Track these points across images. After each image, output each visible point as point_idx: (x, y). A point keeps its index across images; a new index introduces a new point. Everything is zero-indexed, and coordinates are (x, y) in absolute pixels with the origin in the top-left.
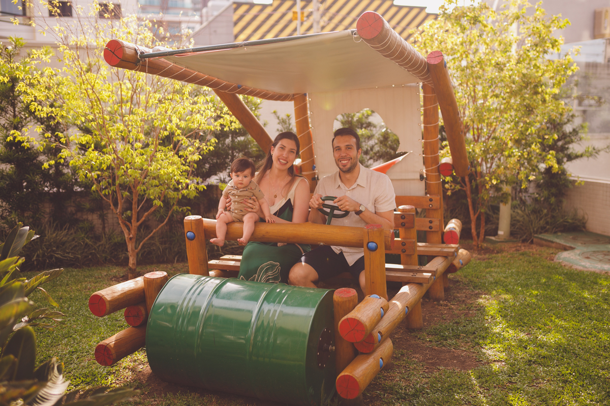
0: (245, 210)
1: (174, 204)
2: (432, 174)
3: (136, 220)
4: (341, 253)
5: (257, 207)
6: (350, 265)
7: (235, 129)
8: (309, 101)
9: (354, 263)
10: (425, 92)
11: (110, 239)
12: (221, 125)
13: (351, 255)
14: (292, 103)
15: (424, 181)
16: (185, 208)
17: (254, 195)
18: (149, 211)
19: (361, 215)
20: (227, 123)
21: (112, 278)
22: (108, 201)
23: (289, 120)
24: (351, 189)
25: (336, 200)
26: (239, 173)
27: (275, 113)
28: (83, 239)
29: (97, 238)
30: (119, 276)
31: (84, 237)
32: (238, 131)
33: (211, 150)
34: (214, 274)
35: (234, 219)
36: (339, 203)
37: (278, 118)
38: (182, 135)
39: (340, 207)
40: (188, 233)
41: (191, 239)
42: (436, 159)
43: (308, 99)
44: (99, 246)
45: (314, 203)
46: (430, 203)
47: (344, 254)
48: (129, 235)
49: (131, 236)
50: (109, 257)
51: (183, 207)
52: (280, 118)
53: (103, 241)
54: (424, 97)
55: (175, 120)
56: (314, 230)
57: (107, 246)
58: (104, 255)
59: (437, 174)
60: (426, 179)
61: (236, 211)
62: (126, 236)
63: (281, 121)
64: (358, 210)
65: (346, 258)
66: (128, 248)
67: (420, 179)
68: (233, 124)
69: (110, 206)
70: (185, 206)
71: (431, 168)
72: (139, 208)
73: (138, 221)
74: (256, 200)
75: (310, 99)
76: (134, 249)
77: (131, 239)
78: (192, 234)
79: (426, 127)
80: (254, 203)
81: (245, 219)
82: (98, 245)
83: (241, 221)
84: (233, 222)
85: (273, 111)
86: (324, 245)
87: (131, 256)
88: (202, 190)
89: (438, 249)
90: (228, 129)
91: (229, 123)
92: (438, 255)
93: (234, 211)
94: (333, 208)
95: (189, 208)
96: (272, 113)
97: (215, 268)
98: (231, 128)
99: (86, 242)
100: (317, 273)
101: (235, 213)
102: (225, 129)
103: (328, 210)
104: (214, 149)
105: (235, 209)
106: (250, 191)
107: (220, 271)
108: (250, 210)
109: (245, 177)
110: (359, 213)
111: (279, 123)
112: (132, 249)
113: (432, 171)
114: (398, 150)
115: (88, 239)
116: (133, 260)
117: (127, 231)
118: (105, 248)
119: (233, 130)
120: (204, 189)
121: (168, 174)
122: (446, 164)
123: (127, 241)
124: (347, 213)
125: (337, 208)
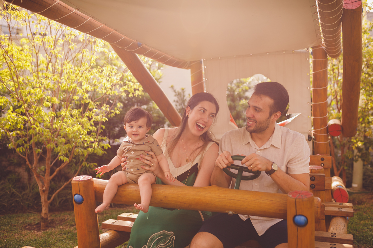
0: (142, 167)
1: (83, 160)
2: (321, 134)
3: (49, 175)
4: (249, 220)
5: (154, 164)
6: (260, 235)
7: (138, 95)
8: (204, 68)
9: (263, 233)
10: (315, 57)
11: (33, 189)
12: (126, 91)
13: (259, 222)
14: (189, 71)
15: (311, 142)
16: (92, 164)
17: (151, 150)
18: (61, 167)
19: (273, 175)
20: (131, 90)
21: (26, 226)
22: (24, 157)
23: (184, 92)
24: (262, 148)
25: (244, 160)
26: (133, 123)
27: (172, 87)
28: (10, 189)
29: (24, 188)
30: (33, 224)
31: (11, 187)
32: (140, 97)
33: (118, 113)
34: (109, 236)
35: (129, 180)
36: (248, 163)
37: (175, 91)
38: (89, 99)
39: (249, 168)
40: (76, 196)
41: (80, 203)
42: (325, 121)
43: (203, 67)
44: (24, 194)
45: (222, 162)
46: (322, 162)
47: (252, 221)
48: (43, 187)
49: (44, 188)
50: (32, 204)
51: (90, 163)
52: (177, 91)
53: (27, 191)
54: (314, 62)
55: (85, 86)
56: (221, 195)
57: (30, 195)
58: (27, 203)
59: (326, 134)
60: (315, 139)
61: (132, 170)
62: (40, 189)
63: (177, 94)
64: (270, 168)
65: (255, 226)
66: (42, 199)
67: (309, 139)
68: (137, 92)
69: (26, 161)
70: (93, 163)
71: (320, 129)
72: (52, 164)
73: (51, 174)
74: (154, 156)
75: (205, 67)
76: (47, 200)
77: (44, 191)
78: (80, 197)
79: (316, 90)
80: (152, 160)
81: (141, 180)
82: (22, 194)
83: (135, 182)
84: (127, 183)
85: (170, 86)
86: (233, 214)
87: (43, 206)
88: (107, 148)
89: (336, 209)
90: (132, 96)
91: (133, 90)
92: (336, 215)
93: (129, 171)
94: (241, 169)
95: (96, 164)
96: (170, 87)
97: (111, 229)
98: (135, 95)
99: (12, 192)
100: (222, 244)
101: (131, 173)
102: (130, 96)
103: (235, 171)
104: (120, 113)
105: (131, 168)
106: (148, 144)
107: (115, 232)
108: (147, 168)
109: (140, 127)
110: (270, 172)
111: (175, 96)
112: (44, 200)
113: (321, 132)
114: (288, 112)
115: (14, 189)
116: (45, 210)
117: (41, 184)
118: (28, 196)
119: (136, 96)
120: (108, 147)
121: (74, 132)
122: (334, 125)
123: (40, 193)
124: (257, 174)
125: (246, 170)
